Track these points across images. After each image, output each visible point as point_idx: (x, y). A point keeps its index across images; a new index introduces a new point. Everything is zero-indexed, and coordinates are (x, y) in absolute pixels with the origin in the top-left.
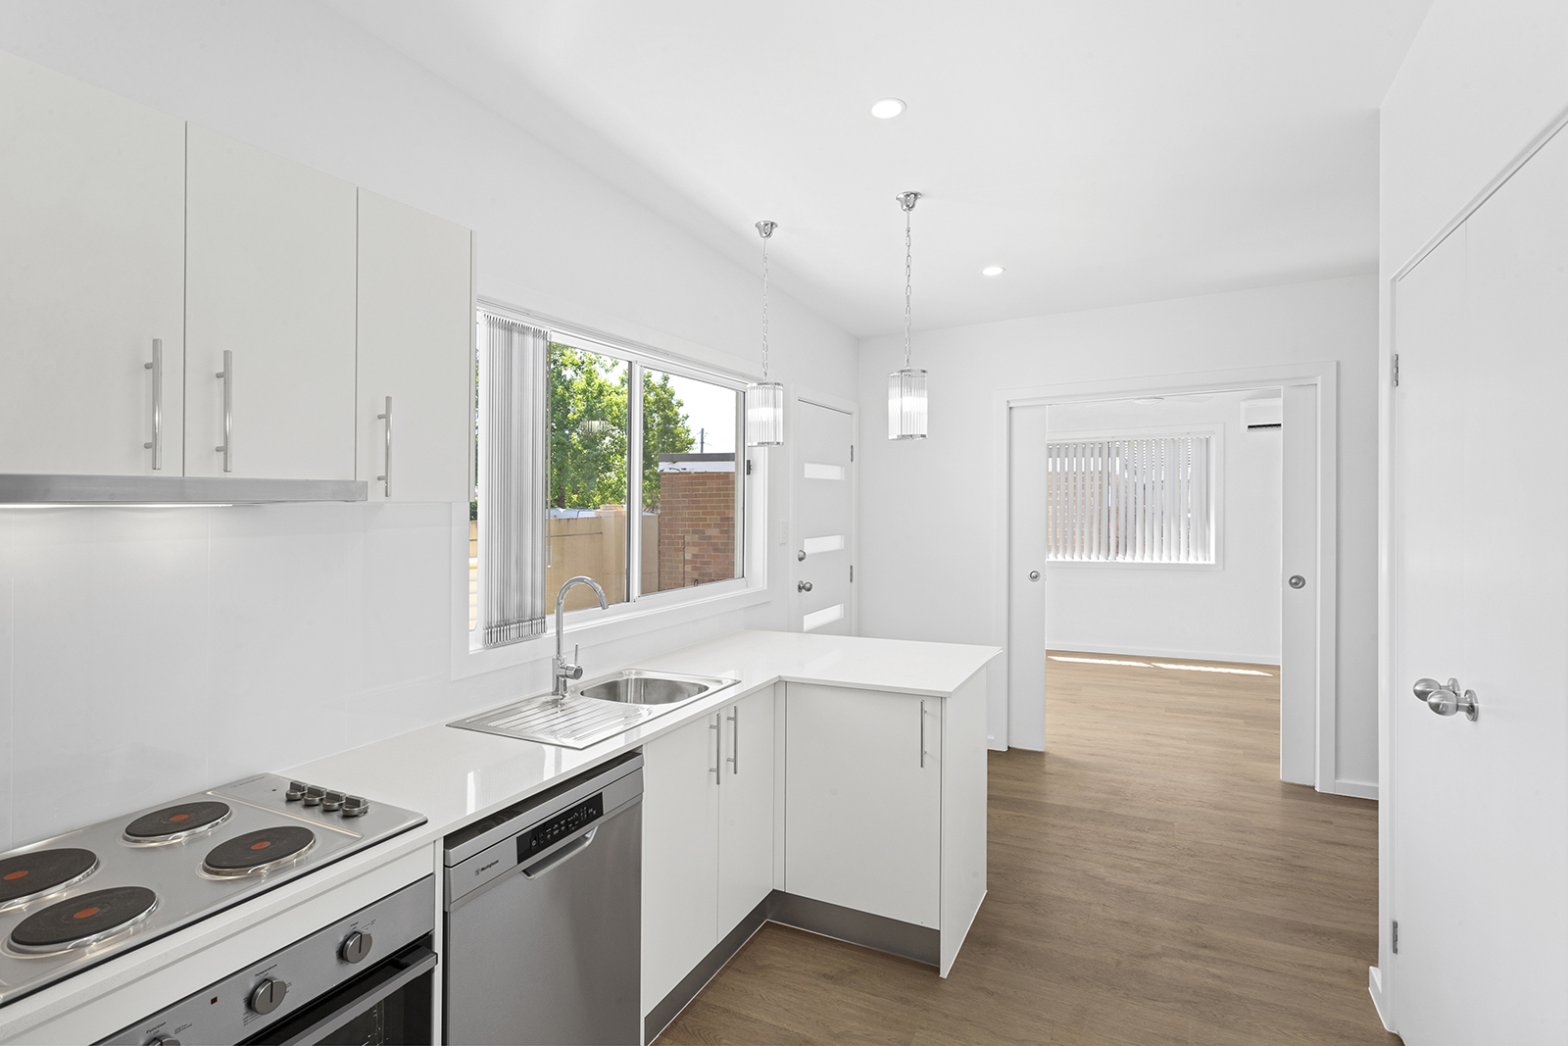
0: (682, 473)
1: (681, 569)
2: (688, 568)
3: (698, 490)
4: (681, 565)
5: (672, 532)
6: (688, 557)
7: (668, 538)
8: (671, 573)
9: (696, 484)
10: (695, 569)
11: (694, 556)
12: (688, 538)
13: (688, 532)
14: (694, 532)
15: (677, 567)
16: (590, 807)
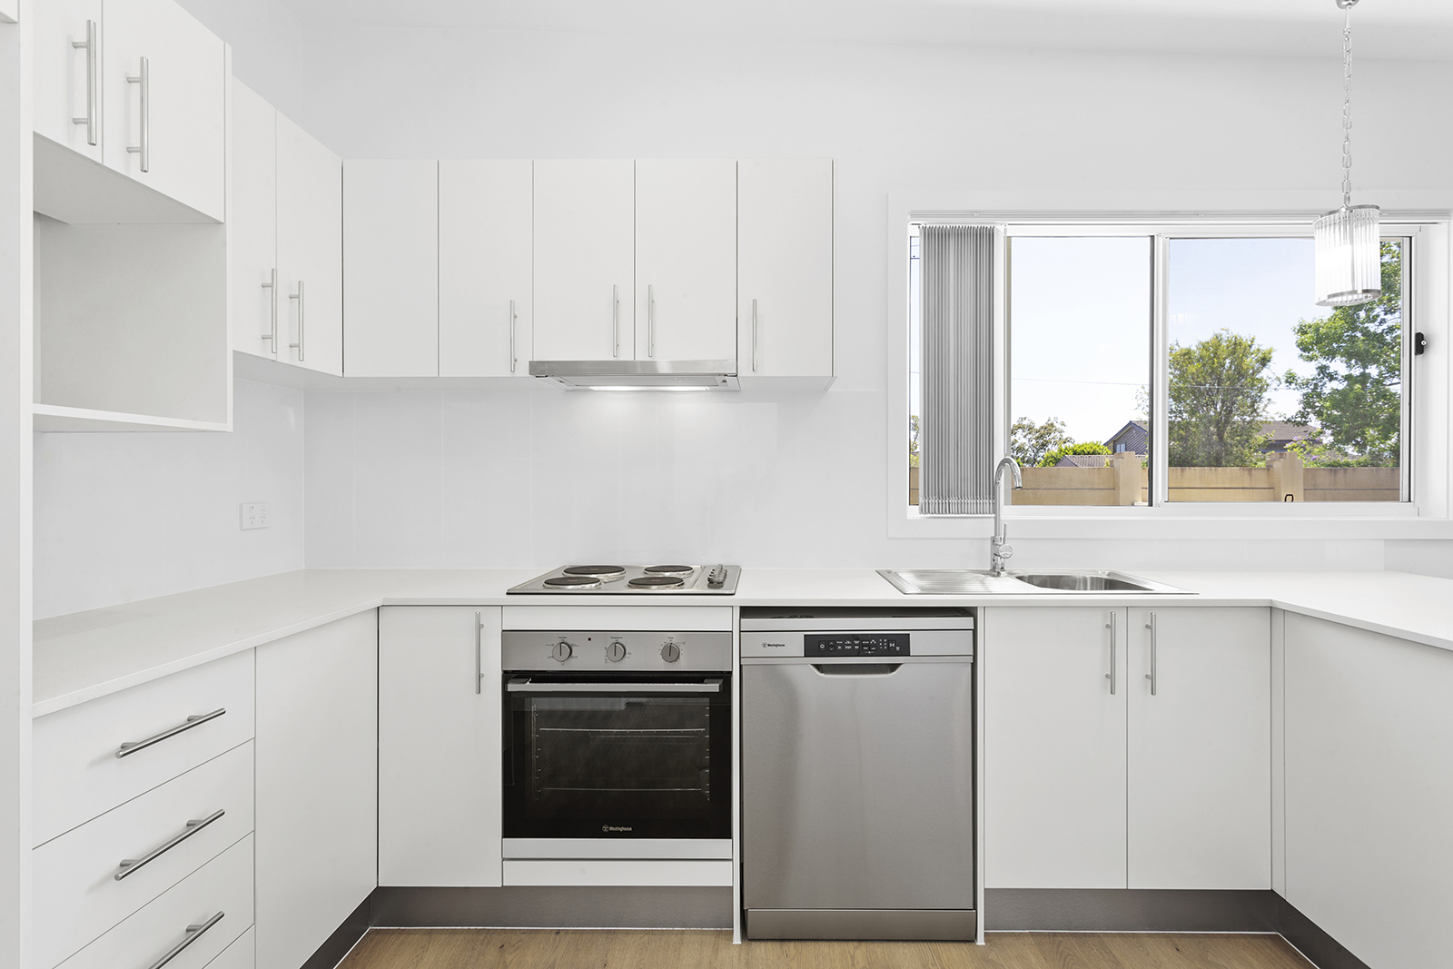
16: (892, 641)
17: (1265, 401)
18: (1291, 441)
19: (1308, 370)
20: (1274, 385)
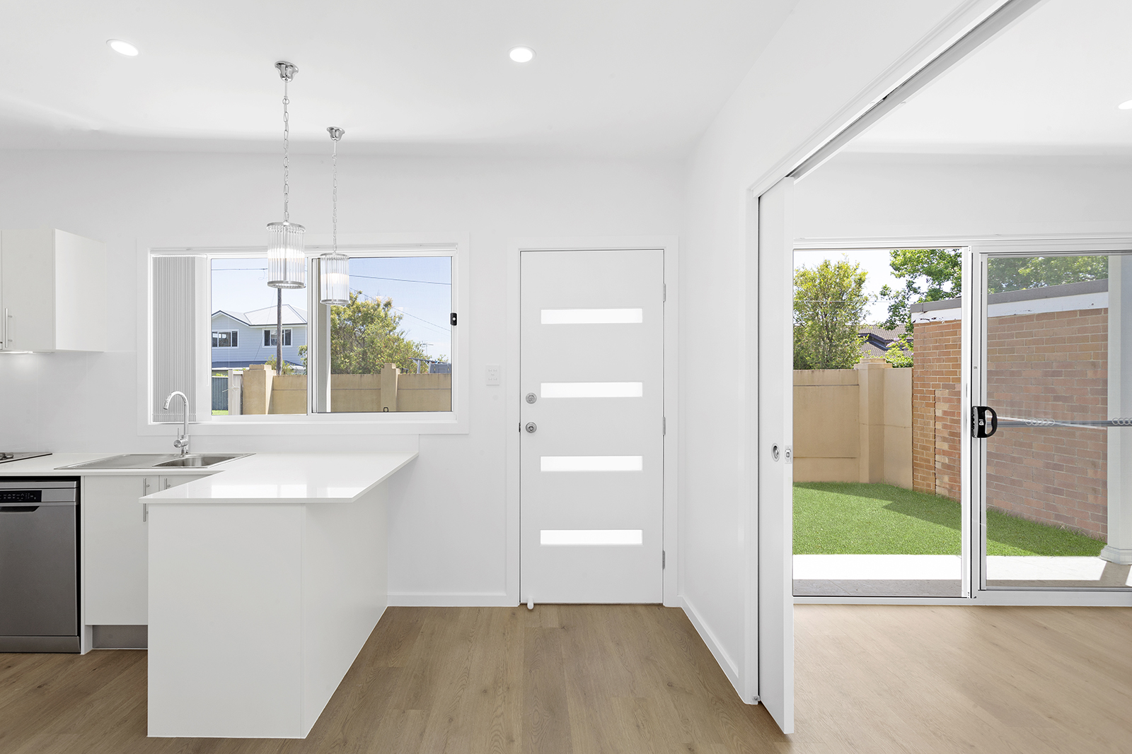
0: (931, 323)
1: (932, 426)
2: (939, 426)
3: (948, 340)
4: (932, 422)
5: (923, 386)
6: (939, 413)
7: (922, 392)
8: (923, 429)
9: (947, 334)
10: (945, 426)
11: (945, 413)
12: (938, 394)
13: (937, 386)
14: (945, 387)
15: (929, 423)
16: (31, 495)
17: (864, 312)
18: (892, 340)
19: (899, 285)
20: (872, 299)
